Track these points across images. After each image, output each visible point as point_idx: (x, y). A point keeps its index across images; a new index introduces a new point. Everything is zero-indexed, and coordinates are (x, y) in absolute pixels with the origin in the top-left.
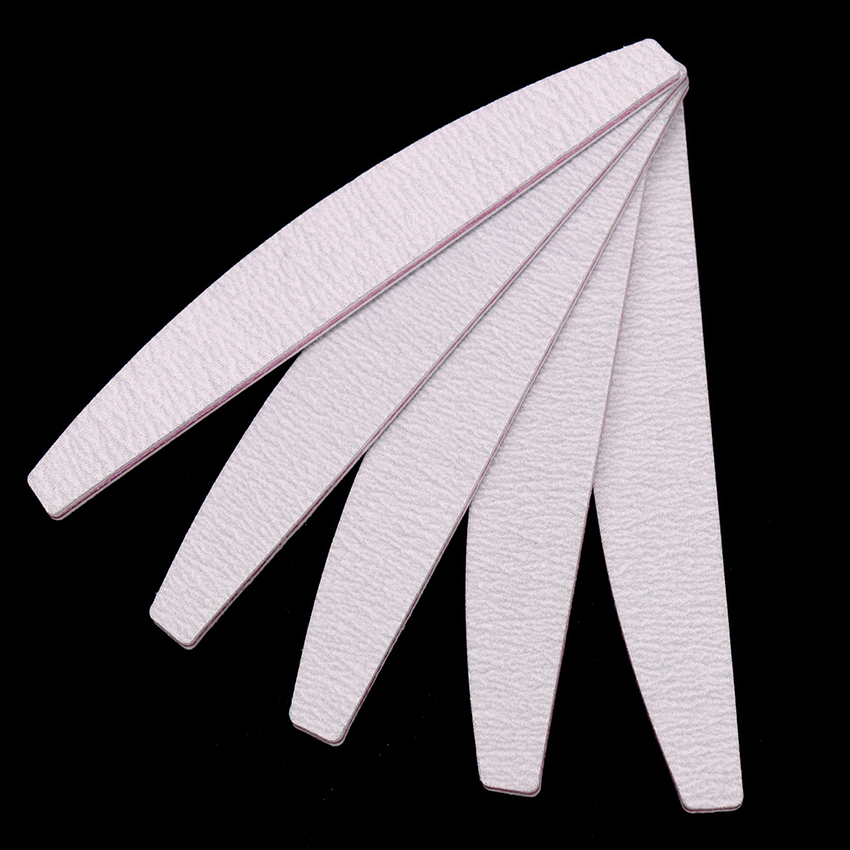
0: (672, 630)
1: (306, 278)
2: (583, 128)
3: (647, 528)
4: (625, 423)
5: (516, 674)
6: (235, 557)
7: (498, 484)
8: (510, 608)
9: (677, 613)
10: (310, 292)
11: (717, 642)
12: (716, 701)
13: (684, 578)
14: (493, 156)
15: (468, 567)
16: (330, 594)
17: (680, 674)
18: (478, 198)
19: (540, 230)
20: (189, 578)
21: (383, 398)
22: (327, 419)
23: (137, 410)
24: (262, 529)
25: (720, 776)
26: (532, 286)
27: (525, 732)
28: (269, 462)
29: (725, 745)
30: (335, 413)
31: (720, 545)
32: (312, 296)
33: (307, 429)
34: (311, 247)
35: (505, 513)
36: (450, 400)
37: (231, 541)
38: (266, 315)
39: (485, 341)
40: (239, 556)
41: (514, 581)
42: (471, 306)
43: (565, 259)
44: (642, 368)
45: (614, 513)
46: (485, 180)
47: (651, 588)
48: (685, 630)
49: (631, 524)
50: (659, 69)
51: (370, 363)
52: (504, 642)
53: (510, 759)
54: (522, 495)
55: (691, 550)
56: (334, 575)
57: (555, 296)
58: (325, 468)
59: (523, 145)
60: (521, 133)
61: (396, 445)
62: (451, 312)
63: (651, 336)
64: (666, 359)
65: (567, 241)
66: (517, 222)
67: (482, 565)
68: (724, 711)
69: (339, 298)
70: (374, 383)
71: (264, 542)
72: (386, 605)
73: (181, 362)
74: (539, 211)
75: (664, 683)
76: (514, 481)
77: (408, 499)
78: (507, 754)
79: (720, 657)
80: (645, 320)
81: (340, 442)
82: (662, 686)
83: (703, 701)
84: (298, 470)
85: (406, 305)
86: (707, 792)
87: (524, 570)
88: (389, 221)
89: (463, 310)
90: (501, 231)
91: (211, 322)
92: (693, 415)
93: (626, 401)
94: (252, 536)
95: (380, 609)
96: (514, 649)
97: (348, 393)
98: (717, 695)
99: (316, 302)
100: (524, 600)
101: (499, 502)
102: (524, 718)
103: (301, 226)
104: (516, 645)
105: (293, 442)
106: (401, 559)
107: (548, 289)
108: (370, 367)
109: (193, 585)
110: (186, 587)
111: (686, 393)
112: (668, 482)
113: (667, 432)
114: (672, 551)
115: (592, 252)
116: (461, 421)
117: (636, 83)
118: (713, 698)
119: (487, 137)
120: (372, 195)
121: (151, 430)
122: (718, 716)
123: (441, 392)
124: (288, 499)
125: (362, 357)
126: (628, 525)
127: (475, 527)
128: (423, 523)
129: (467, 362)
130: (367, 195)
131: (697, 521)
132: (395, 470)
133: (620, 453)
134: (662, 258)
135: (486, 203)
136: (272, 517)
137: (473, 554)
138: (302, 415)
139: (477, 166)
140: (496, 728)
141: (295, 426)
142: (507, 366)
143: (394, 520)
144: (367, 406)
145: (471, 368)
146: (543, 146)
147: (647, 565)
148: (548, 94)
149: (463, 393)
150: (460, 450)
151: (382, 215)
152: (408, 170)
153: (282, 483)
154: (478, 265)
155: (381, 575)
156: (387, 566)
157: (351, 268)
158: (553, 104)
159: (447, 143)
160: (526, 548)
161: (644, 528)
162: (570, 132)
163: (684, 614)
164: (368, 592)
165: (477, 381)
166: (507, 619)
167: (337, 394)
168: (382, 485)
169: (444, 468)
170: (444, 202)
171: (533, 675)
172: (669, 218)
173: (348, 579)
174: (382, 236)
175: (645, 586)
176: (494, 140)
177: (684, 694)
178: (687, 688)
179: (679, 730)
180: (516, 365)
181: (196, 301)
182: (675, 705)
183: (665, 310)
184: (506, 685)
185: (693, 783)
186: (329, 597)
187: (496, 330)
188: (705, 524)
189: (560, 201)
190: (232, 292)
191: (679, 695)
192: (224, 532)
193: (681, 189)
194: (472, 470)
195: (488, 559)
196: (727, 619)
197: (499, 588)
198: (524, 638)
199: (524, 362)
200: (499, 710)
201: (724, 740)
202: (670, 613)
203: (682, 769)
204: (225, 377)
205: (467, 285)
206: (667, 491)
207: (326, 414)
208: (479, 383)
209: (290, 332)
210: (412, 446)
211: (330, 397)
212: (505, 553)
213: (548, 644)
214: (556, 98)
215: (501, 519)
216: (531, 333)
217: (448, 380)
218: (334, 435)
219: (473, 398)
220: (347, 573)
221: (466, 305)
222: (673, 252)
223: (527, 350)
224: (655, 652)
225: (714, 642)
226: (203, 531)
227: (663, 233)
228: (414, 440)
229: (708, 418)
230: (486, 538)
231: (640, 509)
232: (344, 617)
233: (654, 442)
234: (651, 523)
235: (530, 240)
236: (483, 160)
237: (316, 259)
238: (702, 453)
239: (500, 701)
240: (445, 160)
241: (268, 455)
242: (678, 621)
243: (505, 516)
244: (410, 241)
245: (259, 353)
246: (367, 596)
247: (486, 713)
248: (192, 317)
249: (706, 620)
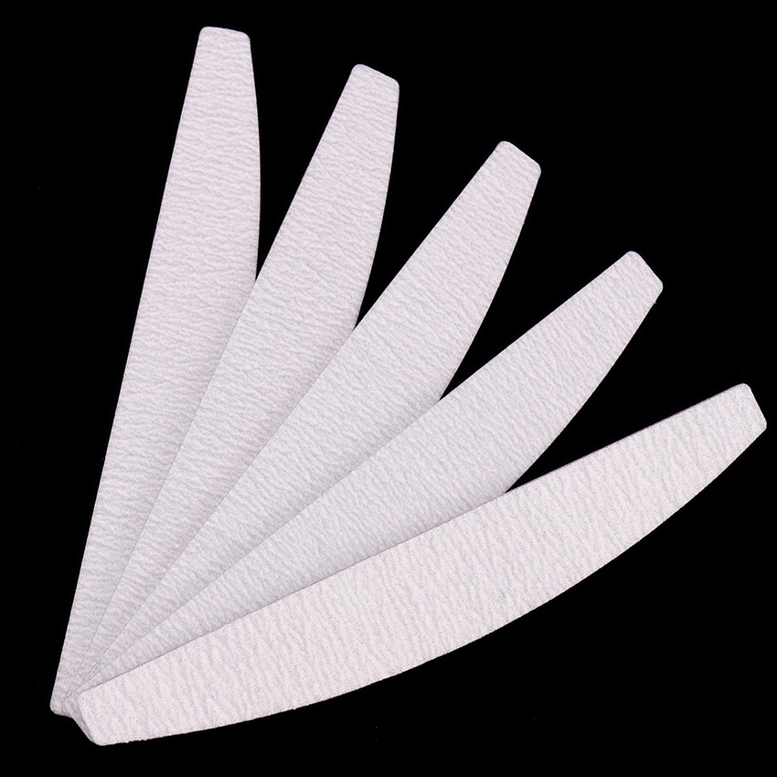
0: (218, 174)
1: (487, 563)
2: (189, 654)
3: (214, 264)
4: (207, 364)
5: (351, 159)
6: (582, 316)
7: (329, 328)
8: (343, 215)
9: (210, 187)
10: (485, 547)
11: (184, 155)
12: (200, 108)
13: (196, 214)
14: (284, 648)
15: (371, 262)
16: (495, 266)
17: (223, 137)
18: (307, 603)
19: (249, 563)
20: (625, 308)
21: (428, 431)
22: (483, 425)
23: (661, 467)
24: (555, 335)
25: (214, 51)
26: (265, 514)
27: (354, 111)
28: (542, 398)
29: (202, 73)
30: (474, 429)
31: (156, 234)
32: (483, 541)
33: (502, 419)
34: (478, 596)
35: (328, 300)
36: (361, 419)
37: (584, 332)
38: (530, 534)
39: (320, 470)
40: (578, 317)
41: (334, 237)
42: (331, 501)
43: (229, 535)
44: (177, 412)
45: (239, 286)
46: (297, 623)
47: (226, 212)
48: (208, 171)
49: (227, 272)
50: (98, 703)
51: (435, 470)
52: (355, 189)
53: (371, 94)
54: (309, 311)
55: (183, 237)
56: (489, 282)
57: (246, 498)
58: (491, 378)
59: (252, 653)
60: (251, 668)
61: (418, 388)
62: (350, 501)
63: (159, 441)
64: (153, 415)
65: (224, 553)
66: (269, 579)
67: (358, 260)
68: (194, 99)
69: (458, 531)
70: (435, 448)
71: (555, 323)
72: (447, 244)
73: (616, 506)
74: (246, 584)
75: (238, 133)
76: (313, 326)
77: (414, 335)
78: (373, 98)
79: (185, 143)
80: (161, 459)
81: (474, 399)
82: (240, 131)
83: (209, 112)
84: (515, 382)
85: (392, 520)
86: (228, 42)
87: (323, 245)
88: (398, 603)
89: (339, 499)
90: (288, 572)
91: (584, 541)
92: (144, 355)
93: (201, 384)
94: (565, 332)
95: (452, 242)
96: (348, 180)
97: (459, 445)
98: (197, 113)
99: (480, 533)
100: (330, 219)
101: (331, 311)
102: (353, 122)
103: (484, 624)
104: (346, 183)
105: (517, 411)
106: (428, 281)
107: (251, 507)
108: (436, 466)
109: (623, 302)
110: (628, 301)
111: (145, 378)
112: (184, 301)
113: (172, 346)
114: (199, 239)
115: (201, 535)
116: (354, 396)
117: (125, 693)
118: (202, 112)
119: (287, 674)
120: (410, 639)
121: (649, 442)
122: (201, 97)
123: (369, 430)
124: (529, 357)
125: (442, 477)
126: (230, 271)
127: (357, 295)
128: (404, 309)
129: (340, 453)
130: (415, 639)
131: (170, 260)
132: (422, 364)
133: (220, 337)
134: (126, 516)
135: (300, 597)
136: (545, 345)
137: (364, 273)
138: (506, 435)
139: (301, 641)
140: (377, 121)
141: (513, 426)
142: (303, 439)
143: (429, 318)
144: (444, 427)
145: (337, 446)
146: (232, 645)
147: (223, 233)
148: (216, 707)
149: (349, 423)
150: (360, 369)
151: (404, 612)
152: (370, 657)
153: (531, 374)
154: (316, 542)
155: (448, 272)
156: (441, 278)
157: (442, 561)
158: (214, 694)
159: (327, 678)
160: (317, 263)
161: (218, 265)
162: (203, 654)
163: (205, 184)
164: (461, 259)
165: (334, 431)
166: (348, 208)
167: (470, 447)
168: (434, 354)
169: (378, 355)
170: (341, 609)
171: (337, 153)
172: (107, 556)
173: (478, 275)
174: (407, 588)
175: (230, 216)
176: (279, 668)
177: (224, 120)
178: (220, 124)
179: (236, 93)
180: (295, 437)
181: (595, 569)
182: (235, 114)
183: (139, 463)
184: (361, 153)
185: (238, 51)
186: (496, 263)
187: (308, 478)
188: (164, 255)
189: (223, 589)
190: (560, 567)
191: (228, 121)
192: (590, 343)
193: (86, 584)
194: (353, 346)
195: (353, 264)
196: (170, 171)
197: (348, 235)
198: (337, 187)
199: (287, 439)
200: (372, 135)
201: (202, 77)
202: (216, 188)
203: (243, 63)
204: (576, 478)
205: (331, 525)
206: (187, 293)
207: (484, 430)
208: (332, 429)
209: (509, 508)
210: (403, 384)
211: (477, 446)
212: (336, 265)
213: (318, 175)
214: (209, 700)
215: (333, 295)
216: (275, 466)
217: (360, 439)
218: (479, 408)
219: (340, 416)
220: (477, 281)
221: (334, 503)
222: (114, 519)
223: (282, 450)
224: (238, 160)
225: (187, 155)
226: (608, 348)
227: (118, 541)
228: (401, 389)
229: (132, 349)
230: (350, 283)
231: (216, 283)
232: (485, 243)
233: (186, 340)
234: (210, 268)
235: (261, 555)
236: (295, 647)
237: (475, 581)
238: (147, 319)
239: (370, 142)
240: (332, 658)
241: (541, 405)
242: (212, 180)
243: (328, 297)
244: (380, 575)
245: (540, 494)
246: (462, 256)
247: (383, 136)
248: (601, 551)
249: (187, 175)
